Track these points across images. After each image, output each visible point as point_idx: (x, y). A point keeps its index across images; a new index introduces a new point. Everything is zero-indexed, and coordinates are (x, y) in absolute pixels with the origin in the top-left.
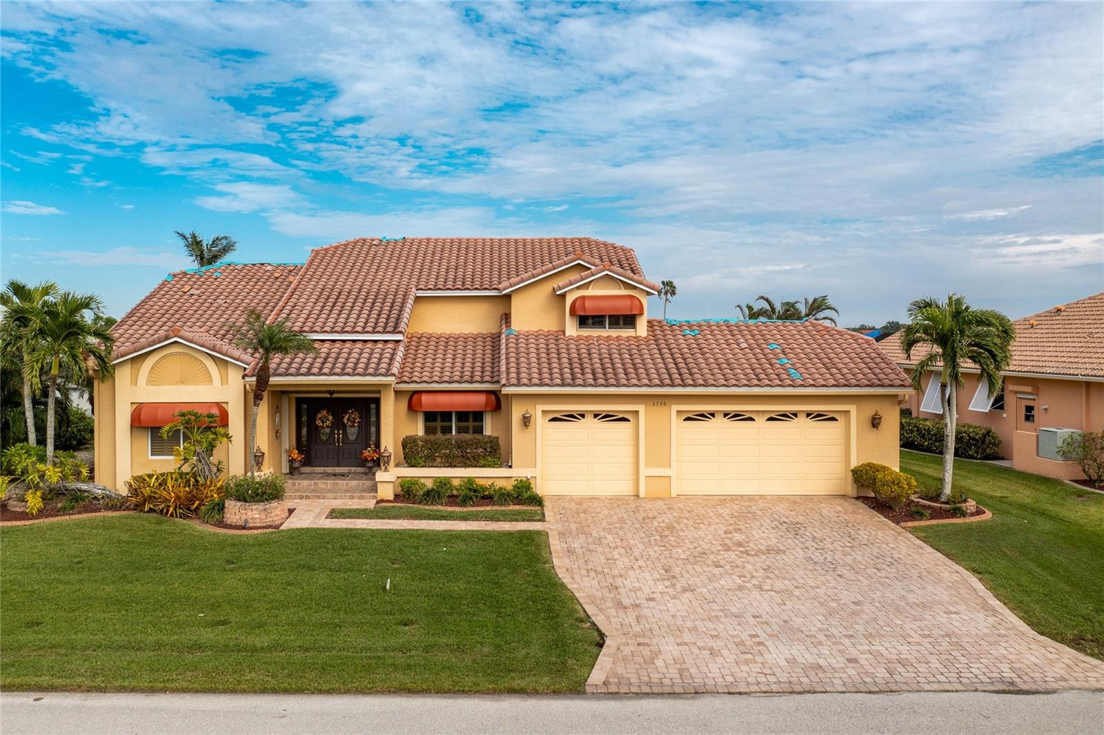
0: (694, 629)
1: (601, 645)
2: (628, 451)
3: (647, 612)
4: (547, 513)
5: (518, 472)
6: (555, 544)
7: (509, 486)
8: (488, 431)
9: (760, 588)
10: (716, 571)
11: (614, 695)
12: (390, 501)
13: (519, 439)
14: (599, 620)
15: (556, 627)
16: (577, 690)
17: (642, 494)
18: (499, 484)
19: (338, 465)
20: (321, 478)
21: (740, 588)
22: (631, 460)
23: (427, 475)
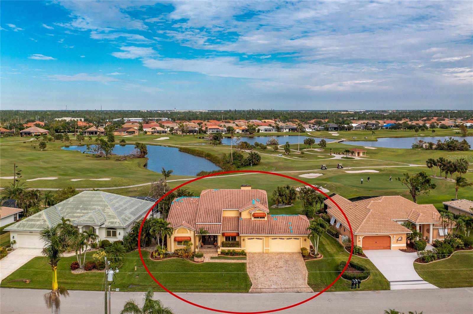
0: (264, 283)
1: (251, 285)
2: (262, 244)
3: (259, 280)
4: (247, 258)
5: (242, 248)
6: (248, 266)
7: (240, 251)
8: (237, 240)
9: (276, 275)
10: (271, 272)
11: (252, 293)
12: (220, 255)
13: (242, 243)
14: (252, 281)
15: (246, 282)
16: (248, 292)
17: (264, 252)
18: (239, 251)
19: (209, 245)
20: (207, 249)
21: (273, 275)
22: (262, 246)
23: (226, 249)
